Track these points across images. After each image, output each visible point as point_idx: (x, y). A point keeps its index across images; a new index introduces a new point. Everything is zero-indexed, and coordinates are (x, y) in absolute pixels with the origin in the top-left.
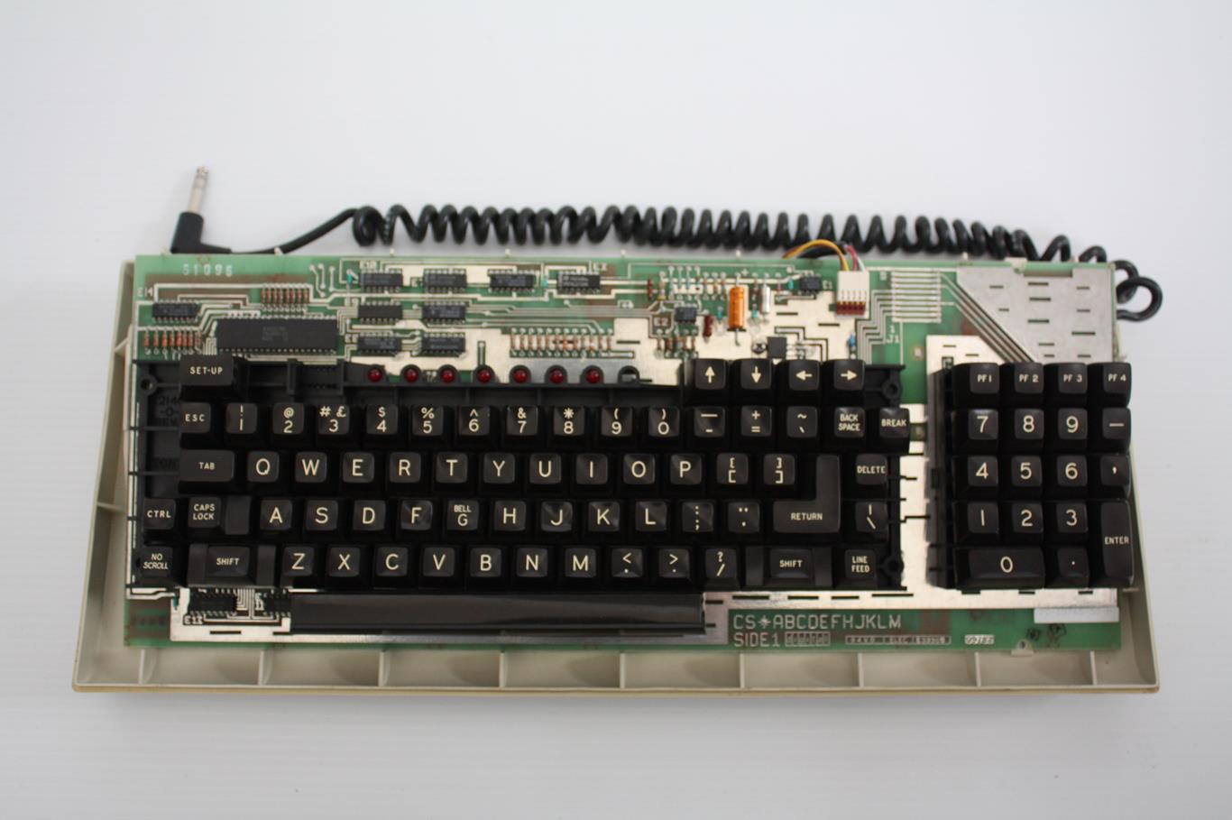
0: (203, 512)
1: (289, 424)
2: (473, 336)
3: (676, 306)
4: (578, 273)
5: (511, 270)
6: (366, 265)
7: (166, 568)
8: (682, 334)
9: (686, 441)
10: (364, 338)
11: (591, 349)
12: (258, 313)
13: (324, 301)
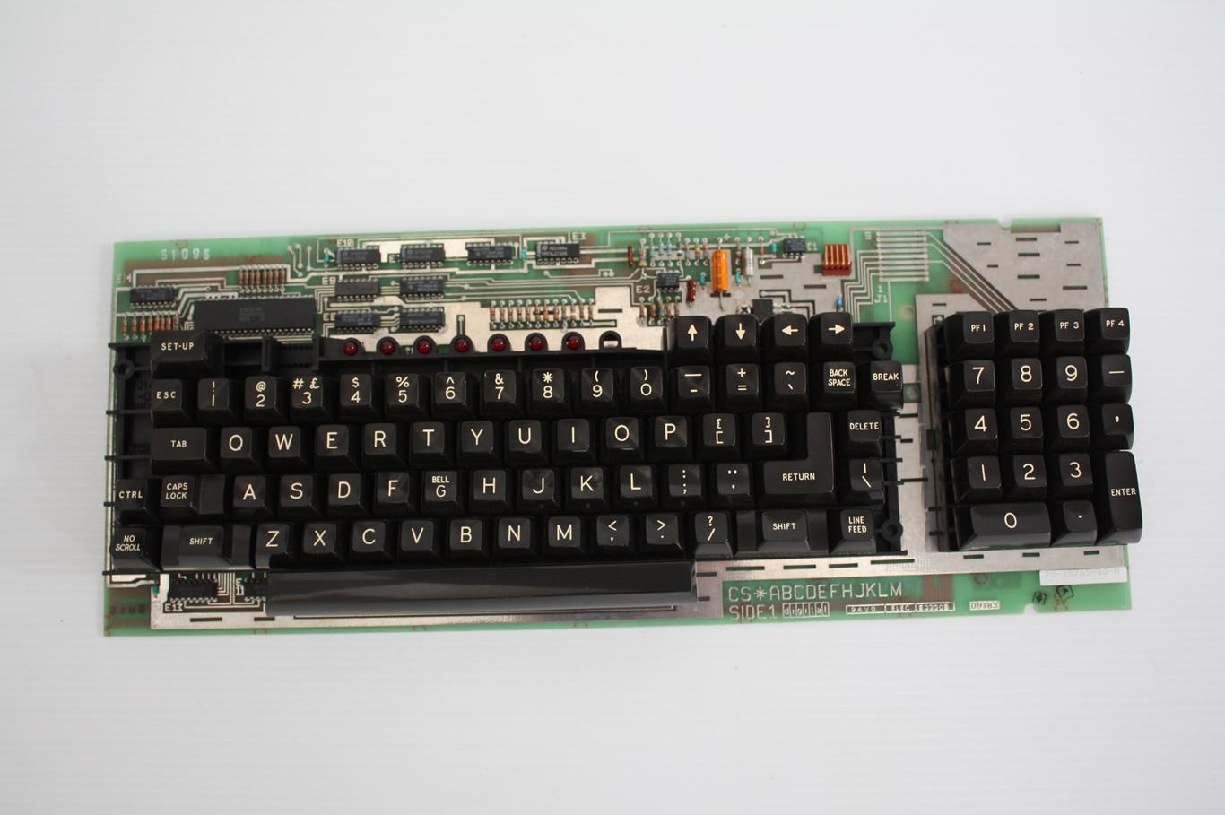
0: (176, 491)
1: (262, 398)
2: (452, 310)
3: (657, 273)
4: (557, 242)
5: (490, 243)
6: (343, 244)
7: (138, 549)
8: (664, 301)
9: (671, 404)
10: (342, 315)
11: (572, 318)
12: (236, 294)
13: (301, 280)
